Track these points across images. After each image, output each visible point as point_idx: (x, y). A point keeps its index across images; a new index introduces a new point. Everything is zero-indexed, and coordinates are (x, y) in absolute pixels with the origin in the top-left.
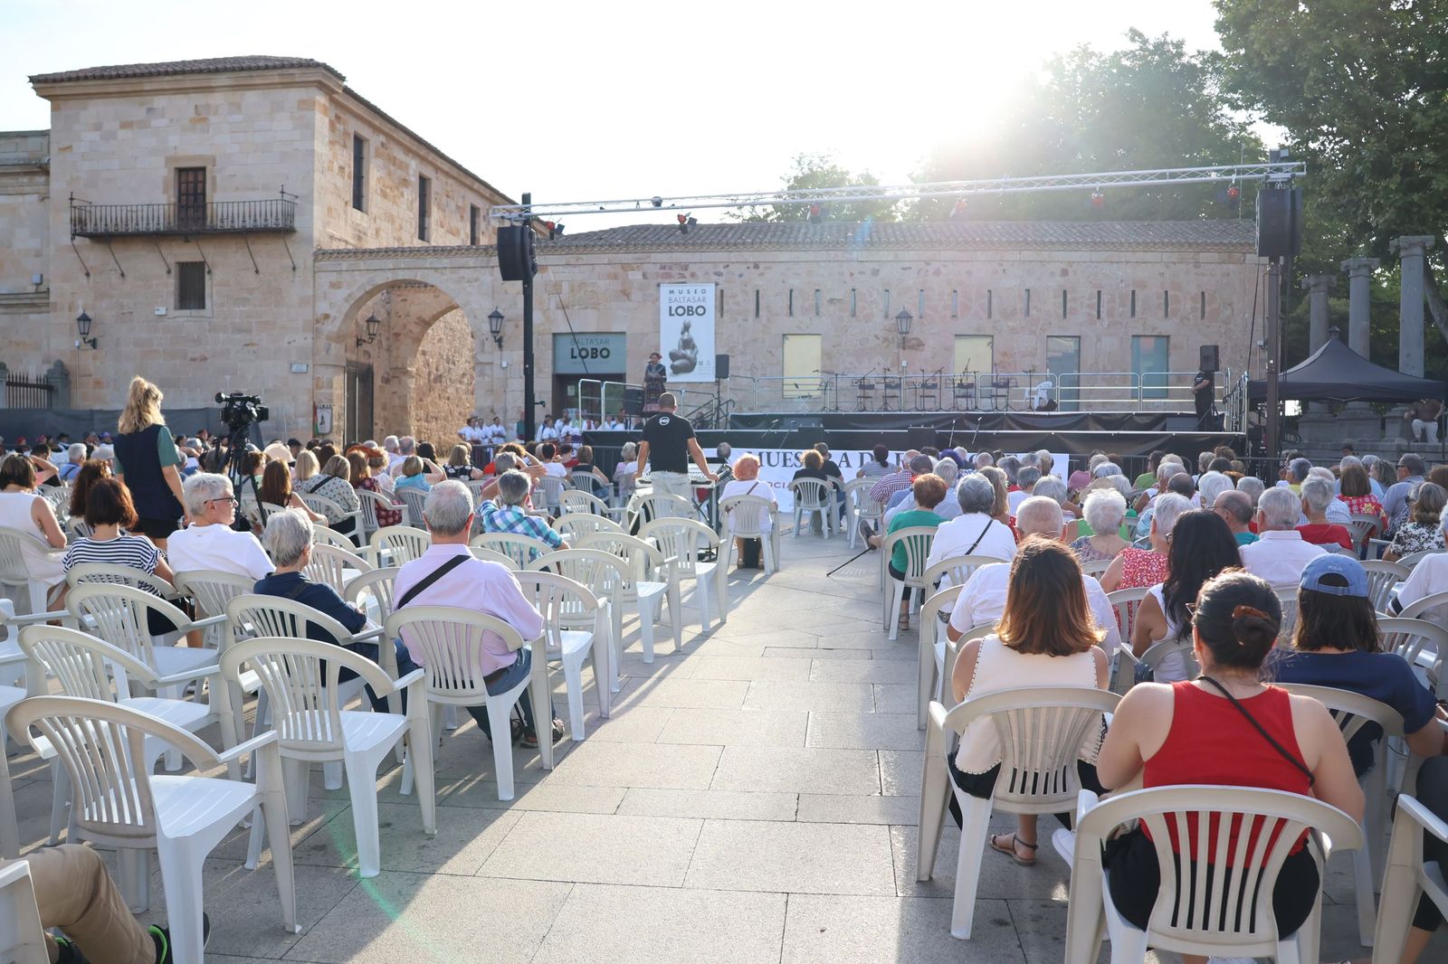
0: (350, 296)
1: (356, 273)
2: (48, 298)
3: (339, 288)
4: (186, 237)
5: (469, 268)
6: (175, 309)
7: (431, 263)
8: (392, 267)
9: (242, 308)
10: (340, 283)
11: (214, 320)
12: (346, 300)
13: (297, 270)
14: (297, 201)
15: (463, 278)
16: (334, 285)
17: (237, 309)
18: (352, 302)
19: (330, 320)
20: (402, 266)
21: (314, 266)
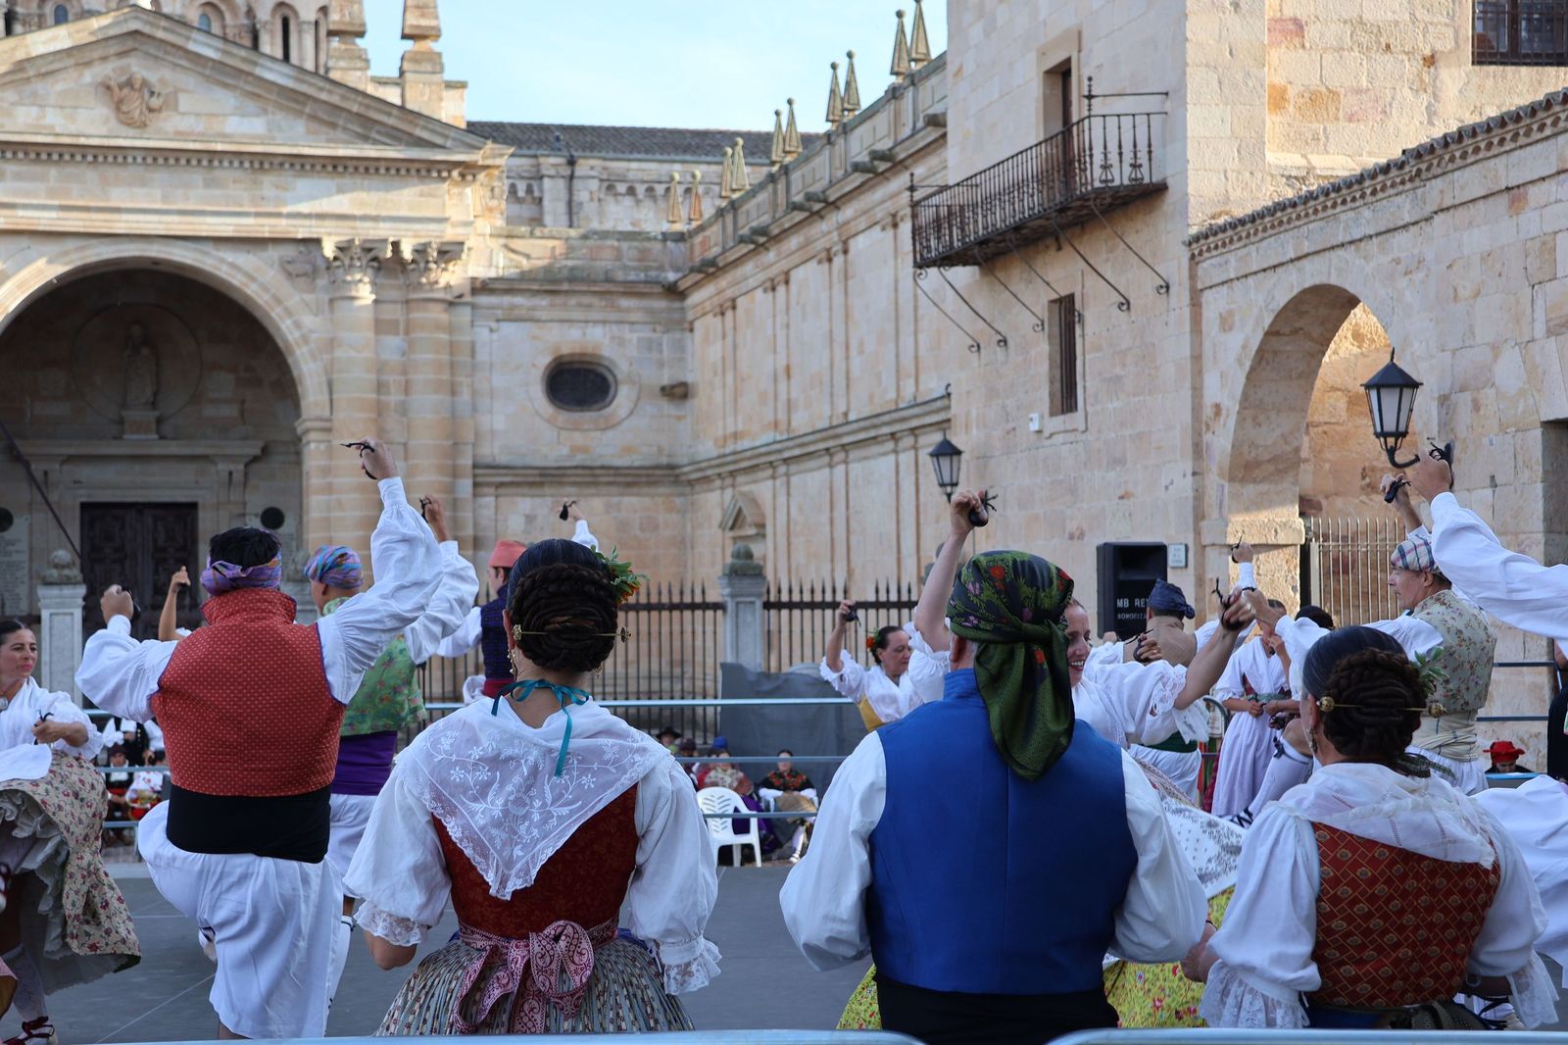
0: (1244, 347)
1: (1251, 280)
2: (948, 408)
3: (1231, 329)
4: (1057, 239)
5: (1405, 227)
6: (1052, 414)
7: (1347, 228)
8: (1293, 256)
9: (1116, 404)
10: (1231, 313)
11: (1089, 436)
12: (1240, 361)
13: (1171, 290)
14: (1168, 107)
15: (1398, 261)
16: (1226, 323)
17: (1110, 406)
18: (1248, 364)
19: (1222, 419)
20: (1307, 247)
21: (1193, 277)
